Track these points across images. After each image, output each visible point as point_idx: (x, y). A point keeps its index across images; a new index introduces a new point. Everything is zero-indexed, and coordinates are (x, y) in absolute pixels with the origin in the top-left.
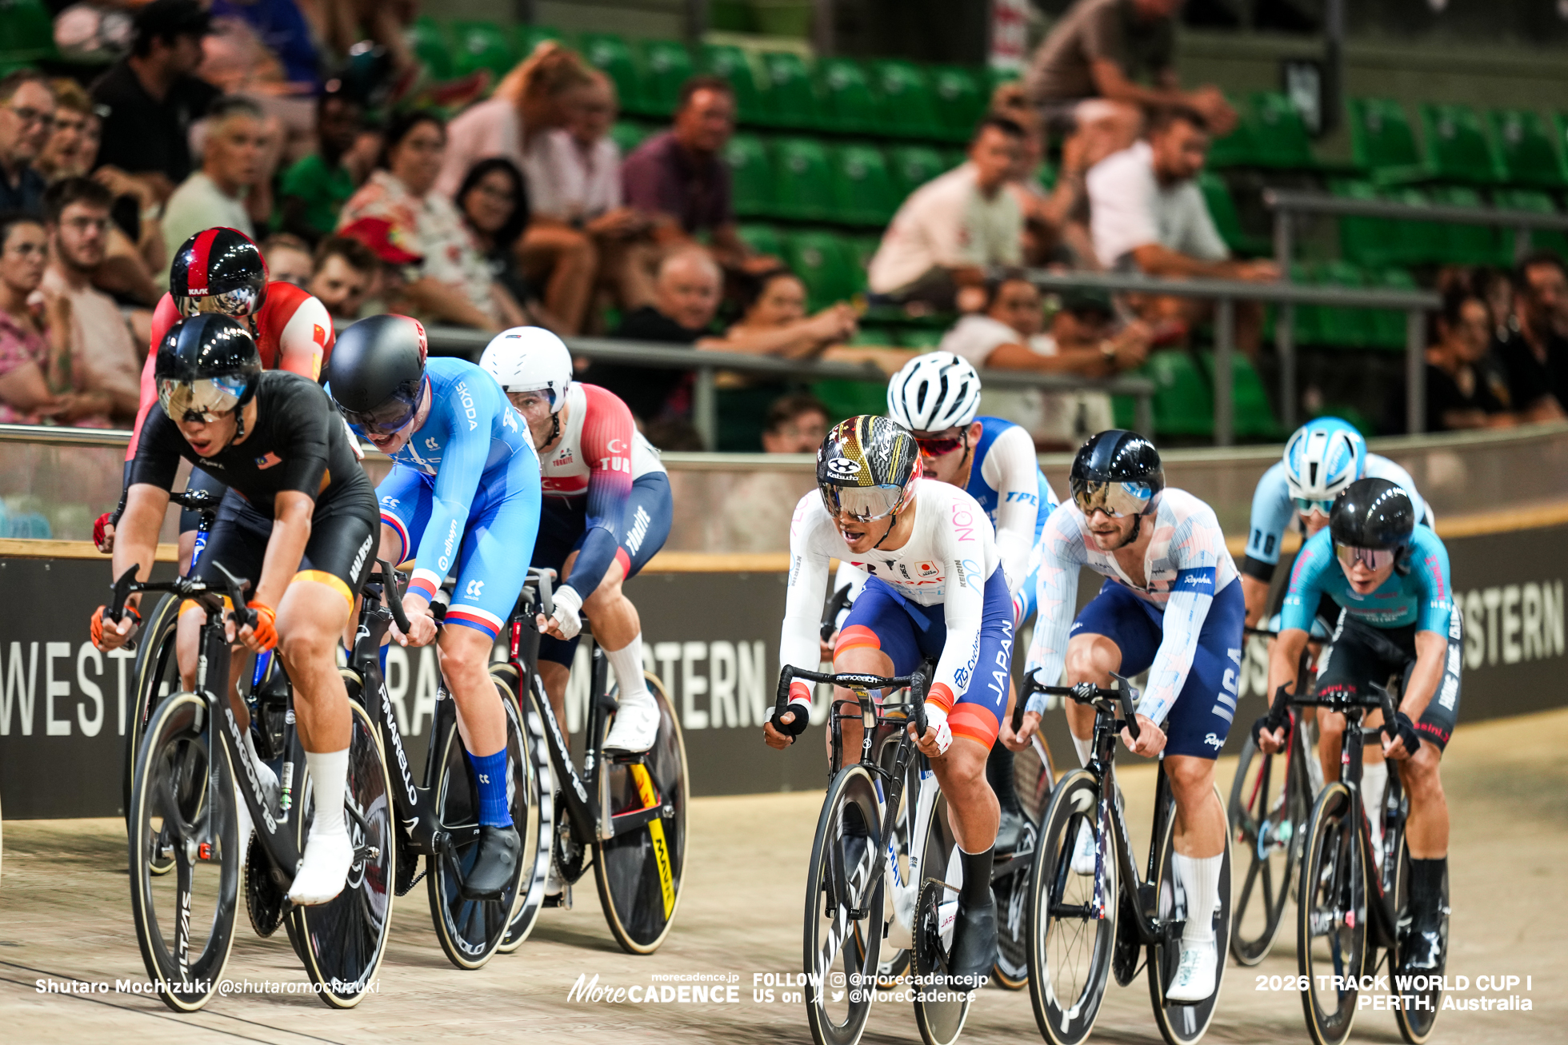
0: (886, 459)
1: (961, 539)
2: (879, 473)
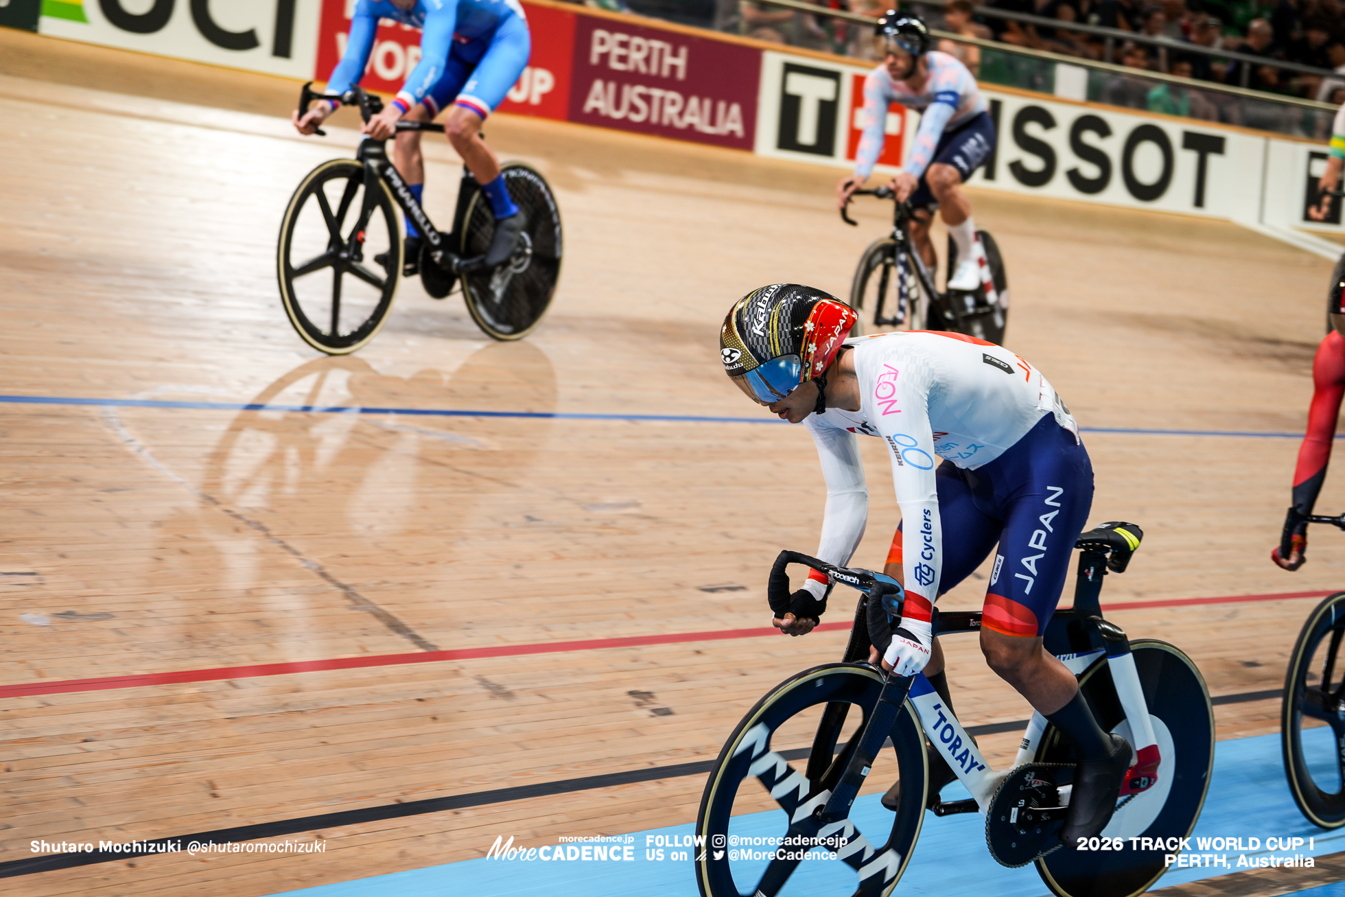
0: (762, 334)
1: (885, 413)
2: (759, 351)
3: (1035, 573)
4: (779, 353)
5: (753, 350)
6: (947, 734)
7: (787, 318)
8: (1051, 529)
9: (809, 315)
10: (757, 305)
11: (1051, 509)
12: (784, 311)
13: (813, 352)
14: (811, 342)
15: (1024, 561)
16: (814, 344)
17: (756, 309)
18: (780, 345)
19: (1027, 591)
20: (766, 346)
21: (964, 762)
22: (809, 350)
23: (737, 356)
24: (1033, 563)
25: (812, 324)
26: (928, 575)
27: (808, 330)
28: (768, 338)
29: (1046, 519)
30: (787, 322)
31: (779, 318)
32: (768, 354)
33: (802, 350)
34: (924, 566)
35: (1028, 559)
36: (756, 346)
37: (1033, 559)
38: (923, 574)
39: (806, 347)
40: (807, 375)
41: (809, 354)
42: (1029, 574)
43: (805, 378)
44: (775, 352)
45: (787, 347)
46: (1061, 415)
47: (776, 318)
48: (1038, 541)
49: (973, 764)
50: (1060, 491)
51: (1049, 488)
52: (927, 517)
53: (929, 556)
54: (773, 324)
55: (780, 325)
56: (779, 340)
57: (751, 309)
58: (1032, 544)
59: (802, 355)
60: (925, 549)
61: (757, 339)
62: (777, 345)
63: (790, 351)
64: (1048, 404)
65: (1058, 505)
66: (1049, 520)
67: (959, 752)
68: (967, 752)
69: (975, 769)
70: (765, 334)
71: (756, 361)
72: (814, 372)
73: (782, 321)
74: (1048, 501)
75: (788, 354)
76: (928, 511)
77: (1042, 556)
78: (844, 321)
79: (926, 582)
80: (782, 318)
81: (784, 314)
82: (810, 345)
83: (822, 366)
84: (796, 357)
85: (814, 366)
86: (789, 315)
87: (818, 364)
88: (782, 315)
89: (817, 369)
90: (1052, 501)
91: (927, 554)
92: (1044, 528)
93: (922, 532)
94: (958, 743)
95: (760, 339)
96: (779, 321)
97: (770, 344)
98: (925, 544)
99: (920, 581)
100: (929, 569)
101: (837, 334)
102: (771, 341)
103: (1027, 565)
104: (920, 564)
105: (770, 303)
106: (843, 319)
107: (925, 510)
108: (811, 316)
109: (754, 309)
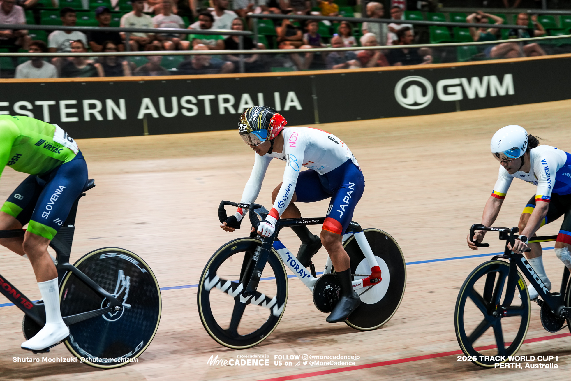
3: (344, 211)
4: (260, 128)
5: (252, 126)
6: (293, 263)
7: (265, 116)
8: (351, 197)
9: (272, 117)
10: (255, 111)
11: (351, 190)
12: (264, 114)
13: (272, 130)
14: (272, 126)
15: (341, 206)
16: (273, 127)
17: (254, 112)
18: (261, 125)
19: (341, 216)
20: (256, 125)
21: (301, 274)
22: (271, 129)
23: (245, 127)
24: (344, 207)
25: (273, 120)
26: (282, 205)
27: (271, 122)
28: (258, 122)
29: (349, 193)
30: (265, 117)
31: (262, 116)
32: (257, 128)
33: (269, 128)
34: (282, 201)
35: (342, 205)
36: (253, 124)
37: (344, 206)
38: (280, 204)
39: (270, 128)
40: (269, 138)
41: (270, 130)
42: (342, 210)
43: (268, 139)
44: (259, 127)
45: (263, 126)
46: (354, 160)
47: (261, 116)
48: (346, 200)
49: (305, 275)
50: (354, 185)
51: (350, 183)
52: (290, 186)
53: (285, 199)
54: (260, 117)
55: (262, 118)
56: (261, 123)
57: (252, 112)
58: (344, 201)
59: (268, 130)
60: (285, 196)
61: (254, 122)
62: (260, 125)
63: (264, 128)
64: (350, 156)
65: (353, 189)
66: (350, 194)
67: (299, 270)
68: (302, 270)
69: (306, 277)
70: (257, 121)
71: (252, 129)
72: (271, 137)
73: (263, 117)
74: (349, 187)
75: (264, 129)
76: (291, 185)
77: (347, 205)
78: (283, 122)
79: (280, 207)
80: (263, 116)
81: (264, 115)
82: (271, 127)
83: (274, 136)
84: (266, 130)
85: (272, 135)
86: (266, 115)
87: (273, 135)
88: (263, 115)
89: (272, 136)
90: (351, 187)
91: (285, 198)
92: (349, 196)
93: (286, 190)
94: (298, 267)
95: (255, 122)
96: (262, 117)
97: (258, 124)
98: (285, 195)
99: (279, 206)
100: (283, 203)
101: (280, 126)
102: (258, 123)
103: (341, 207)
104: (281, 200)
105: (259, 110)
106: (283, 121)
107: (290, 184)
108: (273, 117)
109: (253, 112)
